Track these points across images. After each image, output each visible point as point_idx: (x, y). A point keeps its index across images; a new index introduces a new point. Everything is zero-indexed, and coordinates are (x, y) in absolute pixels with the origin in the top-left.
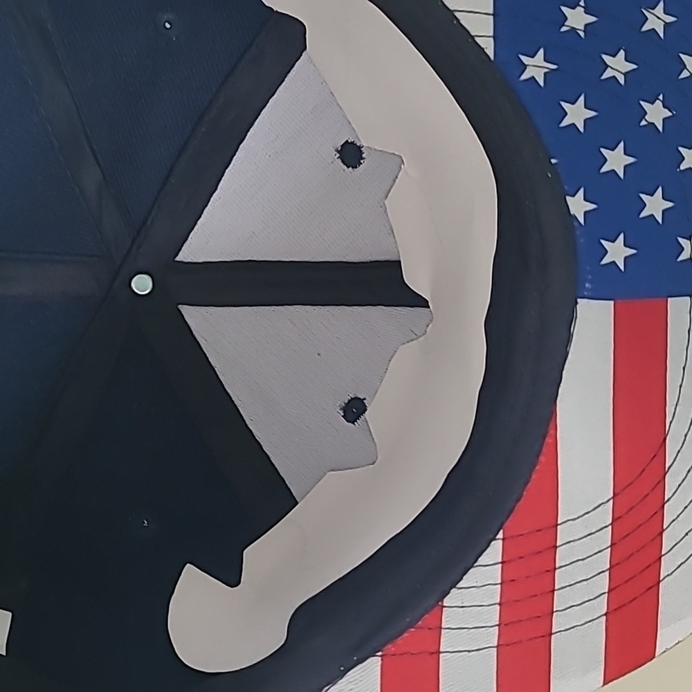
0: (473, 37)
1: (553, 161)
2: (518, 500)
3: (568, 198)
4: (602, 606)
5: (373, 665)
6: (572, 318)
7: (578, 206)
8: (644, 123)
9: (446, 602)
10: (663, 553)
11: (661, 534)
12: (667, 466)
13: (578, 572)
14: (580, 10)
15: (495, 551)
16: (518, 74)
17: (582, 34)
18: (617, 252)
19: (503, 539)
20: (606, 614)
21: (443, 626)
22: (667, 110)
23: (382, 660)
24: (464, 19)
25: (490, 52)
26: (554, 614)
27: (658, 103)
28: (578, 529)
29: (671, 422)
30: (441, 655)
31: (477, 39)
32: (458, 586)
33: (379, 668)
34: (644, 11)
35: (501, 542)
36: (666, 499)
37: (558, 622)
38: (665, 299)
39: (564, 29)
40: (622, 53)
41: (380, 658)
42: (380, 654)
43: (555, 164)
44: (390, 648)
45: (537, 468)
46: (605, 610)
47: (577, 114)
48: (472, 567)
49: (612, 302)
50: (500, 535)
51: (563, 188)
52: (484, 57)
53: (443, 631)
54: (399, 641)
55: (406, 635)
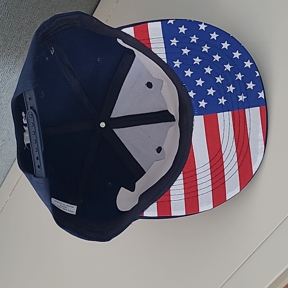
0: (161, 59)
1: (184, 84)
2: (185, 164)
3: (189, 93)
4: (210, 188)
5: (155, 205)
6: (193, 120)
7: (192, 94)
8: (205, 73)
9: (171, 189)
10: (225, 175)
11: (224, 170)
12: (223, 153)
13: (203, 180)
14: (186, 49)
15: (181, 176)
16: (173, 66)
17: (187, 55)
18: (203, 104)
19: (183, 173)
20: (212, 190)
21: (171, 194)
22: (211, 69)
23: (157, 203)
24: (159, 55)
25: (166, 62)
26: (198, 191)
27: (209, 68)
28: (202, 170)
29: (222, 143)
30: (171, 201)
31: (163, 59)
32: (173, 185)
33: (156, 205)
34: (202, 47)
35: (182, 174)
36: (224, 161)
37: (199, 193)
38: (216, 114)
39: (183, 54)
40: (198, 57)
41: (156, 203)
42: (156, 202)
43: (185, 85)
44: (159, 200)
45: (189, 156)
46: (211, 189)
47: (189, 73)
48: (176, 180)
49: (203, 116)
50: (182, 172)
51: (187, 91)
52: (164, 63)
53: (171, 196)
54: (161, 199)
55: (162, 197)
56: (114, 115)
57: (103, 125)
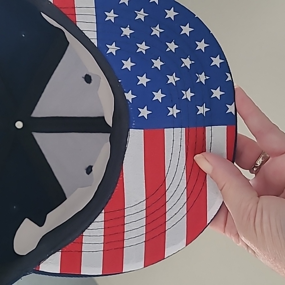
0: (90, 39)
1: (120, 81)
2: (110, 199)
3: (125, 94)
4: (143, 238)
5: (58, 255)
6: (127, 135)
7: (129, 96)
8: (153, 67)
9: (84, 234)
10: (166, 220)
11: (165, 213)
12: (167, 189)
13: (133, 226)
14: (128, 29)
15: (101, 217)
16: (106, 51)
17: (129, 37)
18: (144, 112)
19: (104, 213)
20: (145, 242)
21: (83, 242)
22: (162, 62)
23: (61, 253)
24: (87, 34)
25: (96, 44)
26: (125, 240)
27: (158, 60)
28: (133, 210)
29: (167, 173)
30: (83, 253)
31: (91, 40)
32: (88, 228)
33: (60, 256)
34: (152, 28)
35: (103, 214)
36: (167, 201)
37: (126, 243)
38: (163, 129)
39: (122, 35)
40: (144, 43)
41: (61, 252)
42: (61, 251)
43: (121, 82)
44: (65, 249)
45: (117, 188)
46: (144, 240)
47: (128, 64)
48: (93, 222)
49: (143, 130)
50: (103, 211)
51: (124, 90)
52: (94, 46)
53: (83, 244)
54: (67, 246)
55: (70, 245)
56: (36, 113)
57: (19, 125)
